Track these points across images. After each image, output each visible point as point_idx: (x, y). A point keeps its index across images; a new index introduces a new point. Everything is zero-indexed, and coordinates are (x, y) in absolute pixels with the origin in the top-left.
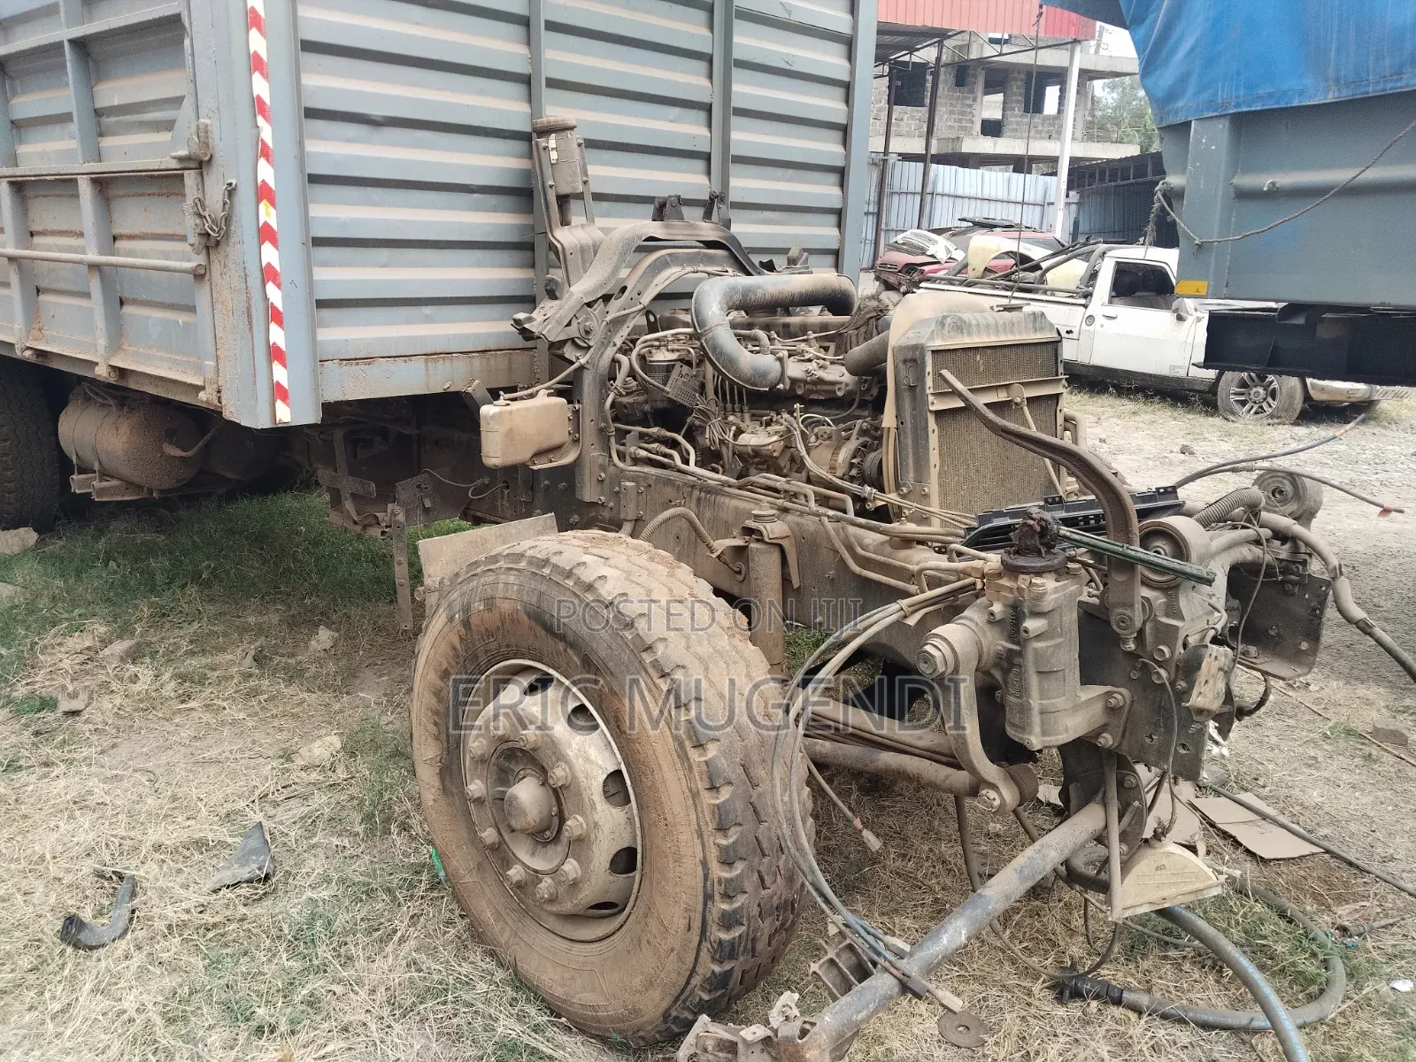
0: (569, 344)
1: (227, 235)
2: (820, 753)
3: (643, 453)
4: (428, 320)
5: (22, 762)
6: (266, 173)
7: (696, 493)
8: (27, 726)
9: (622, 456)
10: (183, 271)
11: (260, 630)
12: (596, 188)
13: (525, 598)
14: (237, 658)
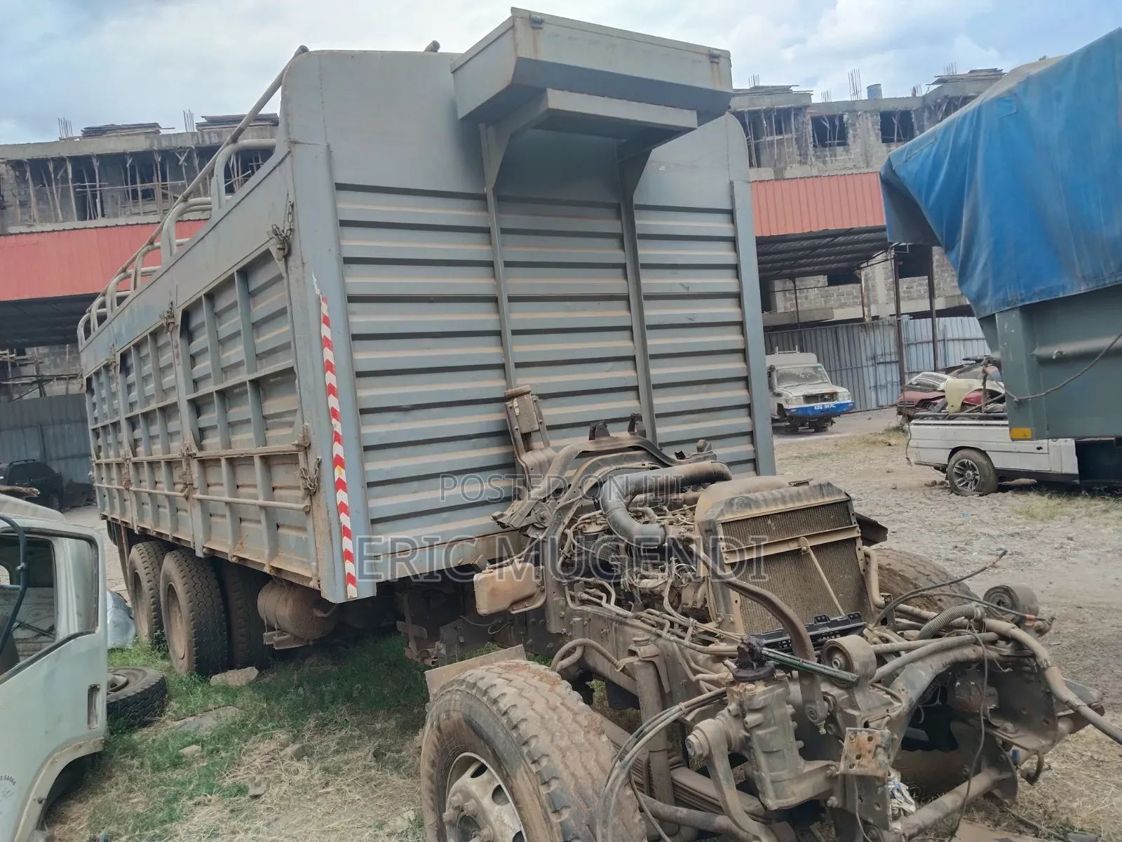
0: (531, 527)
1: (319, 488)
2: (680, 818)
3: (586, 596)
4: (446, 521)
5: (220, 832)
6: (338, 450)
7: (614, 623)
8: (226, 806)
9: (573, 598)
10: (298, 510)
11: (383, 733)
12: (548, 422)
13: (463, 710)
14: (364, 754)
